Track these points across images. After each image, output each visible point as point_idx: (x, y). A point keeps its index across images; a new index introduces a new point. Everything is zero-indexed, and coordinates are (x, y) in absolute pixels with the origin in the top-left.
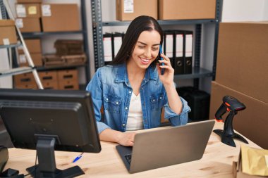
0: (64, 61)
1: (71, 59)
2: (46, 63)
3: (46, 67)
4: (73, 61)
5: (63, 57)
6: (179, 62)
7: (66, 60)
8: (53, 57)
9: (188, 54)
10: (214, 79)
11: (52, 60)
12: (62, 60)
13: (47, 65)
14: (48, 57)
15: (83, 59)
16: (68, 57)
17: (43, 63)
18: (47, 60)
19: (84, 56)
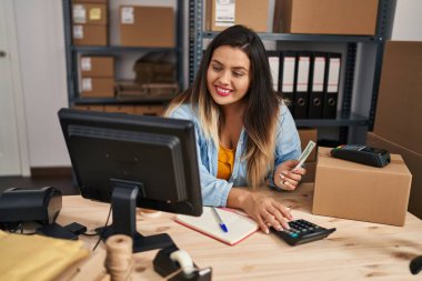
0: (146, 91)
1: (156, 89)
2: (119, 93)
3: (119, 98)
4: (159, 92)
5: (145, 86)
6: (316, 100)
7: (149, 90)
8: (131, 84)
9: (332, 89)
10: (371, 129)
11: (128, 89)
12: (143, 90)
13: (121, 96)
14: (123, 84)
15: (174, 90)
16: (152, 86)
17: (116, 93)
18: (122, 89)
19: (175, 86)
